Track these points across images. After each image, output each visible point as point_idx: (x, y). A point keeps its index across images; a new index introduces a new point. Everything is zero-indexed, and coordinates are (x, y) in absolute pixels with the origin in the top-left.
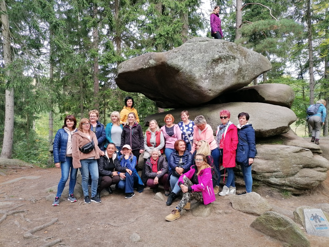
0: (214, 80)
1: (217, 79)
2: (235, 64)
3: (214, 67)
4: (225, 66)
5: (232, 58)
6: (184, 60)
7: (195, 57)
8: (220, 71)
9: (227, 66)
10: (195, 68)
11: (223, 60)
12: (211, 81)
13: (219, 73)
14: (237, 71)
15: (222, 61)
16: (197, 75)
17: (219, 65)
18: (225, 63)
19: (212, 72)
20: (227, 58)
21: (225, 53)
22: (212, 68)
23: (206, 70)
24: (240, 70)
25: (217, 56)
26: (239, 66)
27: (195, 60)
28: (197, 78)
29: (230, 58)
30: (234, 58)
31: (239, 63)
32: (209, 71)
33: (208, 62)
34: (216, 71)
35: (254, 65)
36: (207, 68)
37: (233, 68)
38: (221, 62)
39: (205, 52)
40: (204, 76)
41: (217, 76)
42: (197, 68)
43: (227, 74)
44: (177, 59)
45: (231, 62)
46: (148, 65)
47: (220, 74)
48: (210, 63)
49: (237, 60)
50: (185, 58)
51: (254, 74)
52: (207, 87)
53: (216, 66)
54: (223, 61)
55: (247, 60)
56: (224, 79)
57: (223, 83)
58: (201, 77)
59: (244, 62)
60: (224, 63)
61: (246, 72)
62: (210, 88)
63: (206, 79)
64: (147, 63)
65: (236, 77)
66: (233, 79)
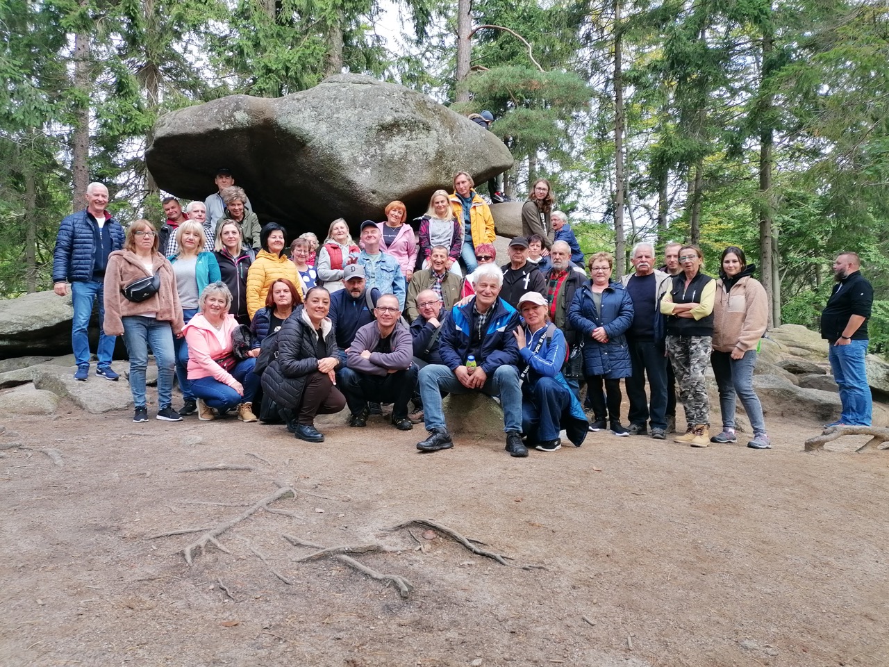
0: (383, 169)
1: (390, 168)
2: (428, 140)
3: (384, 142)
4: (406, 143)
5: (421, 126)
6: (318, 119)
7: (342, 115)
8: (397, 152)
9: (411, 143)
10: (340, 140)
11: (403, 128)
12: (375, 172)
13: (393, 157)
14: (432, 156)
15: (400, 132)
16: (346, 156)
17: (394, 138)
18: (408, 135)
19: (378, 152)
20: (412, 126)
21: (406, 114)
22: (378, 143)
23: (365, 147)
24: (440, 155)
25: (389, 119)
26: (437, 146)
27: (341, 123)
28: (346, 161)
29: (418, 126)
30: (428, 129)
31: (438, 140)
32: (372, 150)
33: (370, 129)
34: (389, 152)
35: (471, 149)
36: (368, 143)
37: (425, 149)
38: (398, 133)
39: (365, 106)
40: (361, 159)
41: (390, 162)
42: (346, 141)
43: (410, 161)
44: (301, 115)
45: (421, 136)
46: (232, 124)
47: (396, 158)
48: (374, 132)
49: (433, 132)
50: (319, 114)
52: (367, 185)
53: (387, 140)
54: (402, 131)
55: (456, 138)
56: (404, 170)
57: (402, 180)
58: (355, 160)
59: (448, 140)
60: (405, 135)
61: (454, 163)
62: (373, 188)
63: (365, 166)
65: (432, 170)
66: (425, 174)
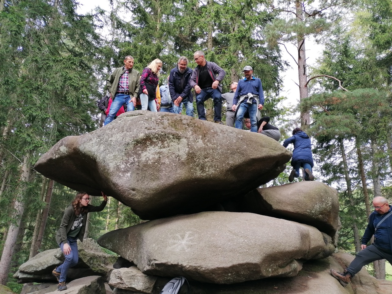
0: (139, 172)
1: (146, 170)
2: (179, 146)
3: (140, 152)
4: (159, 150)
5: (171, 136)
6: (99, 144)
7: (113, 139)
8: (151, 158)
9: (163, 150)
10: (109, 155)
11: (155, 140)
12: (134, 175)
13: (147, 162)
14: (184, 157)
15: (152, 143)
16: (111, 166)
17: (148, 149)
18: (160, 145)
19: (136, 160)
20: (162, 138)
21: (158, 130)
22: (136, 153)
23: (125, 158)
24: (191, 156)
25: (141, 135)
26: (187, 149)
27: (112, 143)
28: (112, 169)
29: (168, 137)
30: (178, 138)
31: (188, 145)
32: (131, 159)
33: (128, 144)
34: (143, 159)
35: (226, 148)
36: (128, 154)
37: (177, 153)
38: (151, 145)
39: (129, 129)
40: (123, 166)
41: (145, 166)
42: (112, 155)
43: (164, 163)
44: (91, 143)
45: (172, 144)
46: (59, 154)
47: (150, 162)
48: (131, 146)
49: (184, 140)
50: (101, 140)
51: (228, 164)
52: (127, 185)
53: (142, 150)
54: (155, 143)
56: (159, 171)
57: (158, 178)
58: (118, 168)
60: (157, 145)
61: (206, 160)
62: (132, 186)
63: (126, 171)
64: (58, 151)
65: (186, 168)
66: (179, 171)
